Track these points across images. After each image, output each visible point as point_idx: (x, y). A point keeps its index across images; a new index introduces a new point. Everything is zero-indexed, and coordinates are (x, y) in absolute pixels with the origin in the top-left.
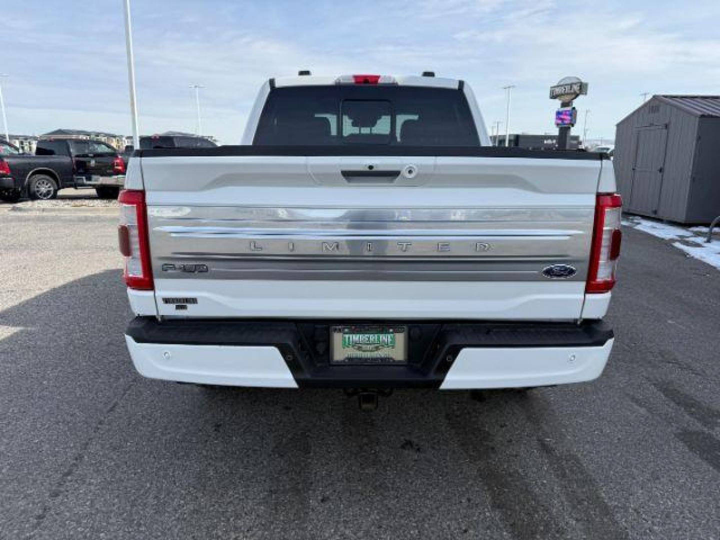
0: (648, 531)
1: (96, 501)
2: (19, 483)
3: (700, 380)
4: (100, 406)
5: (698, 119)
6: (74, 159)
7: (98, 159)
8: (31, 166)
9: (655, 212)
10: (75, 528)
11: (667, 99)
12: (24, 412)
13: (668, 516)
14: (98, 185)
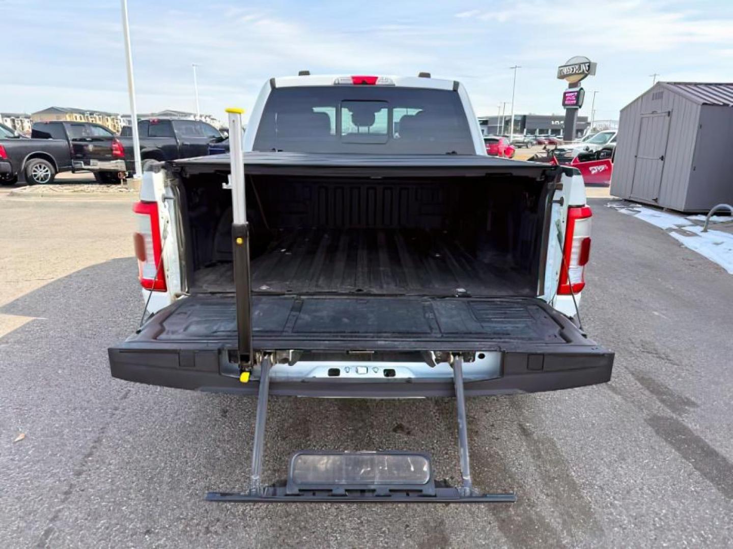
0: (609, 505)
1: (116, 480)
2: (44, 463)
3: (676, 369)
4: (114, 393)
5: (700, 107)
6: (71, 142)
7: (96, 143)
8: (27, 149)
9: (656, 200)
10: (99, 503)
11: (670, 86)
12: (43, 399)
13: (628, 492)
14: (97, 170)
